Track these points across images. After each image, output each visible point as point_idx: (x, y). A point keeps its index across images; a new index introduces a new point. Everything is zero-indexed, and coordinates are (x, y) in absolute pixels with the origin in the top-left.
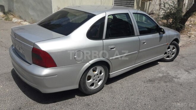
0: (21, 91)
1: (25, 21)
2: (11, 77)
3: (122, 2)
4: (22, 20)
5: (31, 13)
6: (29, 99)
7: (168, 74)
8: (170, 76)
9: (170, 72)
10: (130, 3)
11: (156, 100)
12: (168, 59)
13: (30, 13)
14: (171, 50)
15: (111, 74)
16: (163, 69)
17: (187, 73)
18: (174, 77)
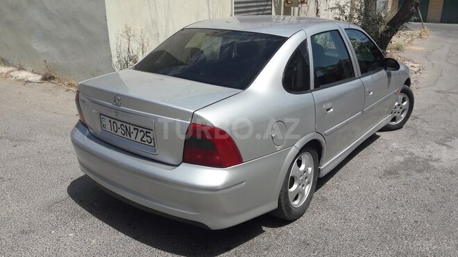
0: (127, 237)
1: (21, 69)
2: (79, 208)
3: (249, 9)
4: (11, 68)
5: (39, 47)
6: (162, 252)
7: (412, 154)
8: (418, 157)
9: (414, 151)
10: (264, 10)
11: (429, 211)
12: (394, 123)
13: (36, 48)
14: (399, 105)
15: (322, 167)
16: (395, 145)
17: (445, 147)
18: (428, 160)
